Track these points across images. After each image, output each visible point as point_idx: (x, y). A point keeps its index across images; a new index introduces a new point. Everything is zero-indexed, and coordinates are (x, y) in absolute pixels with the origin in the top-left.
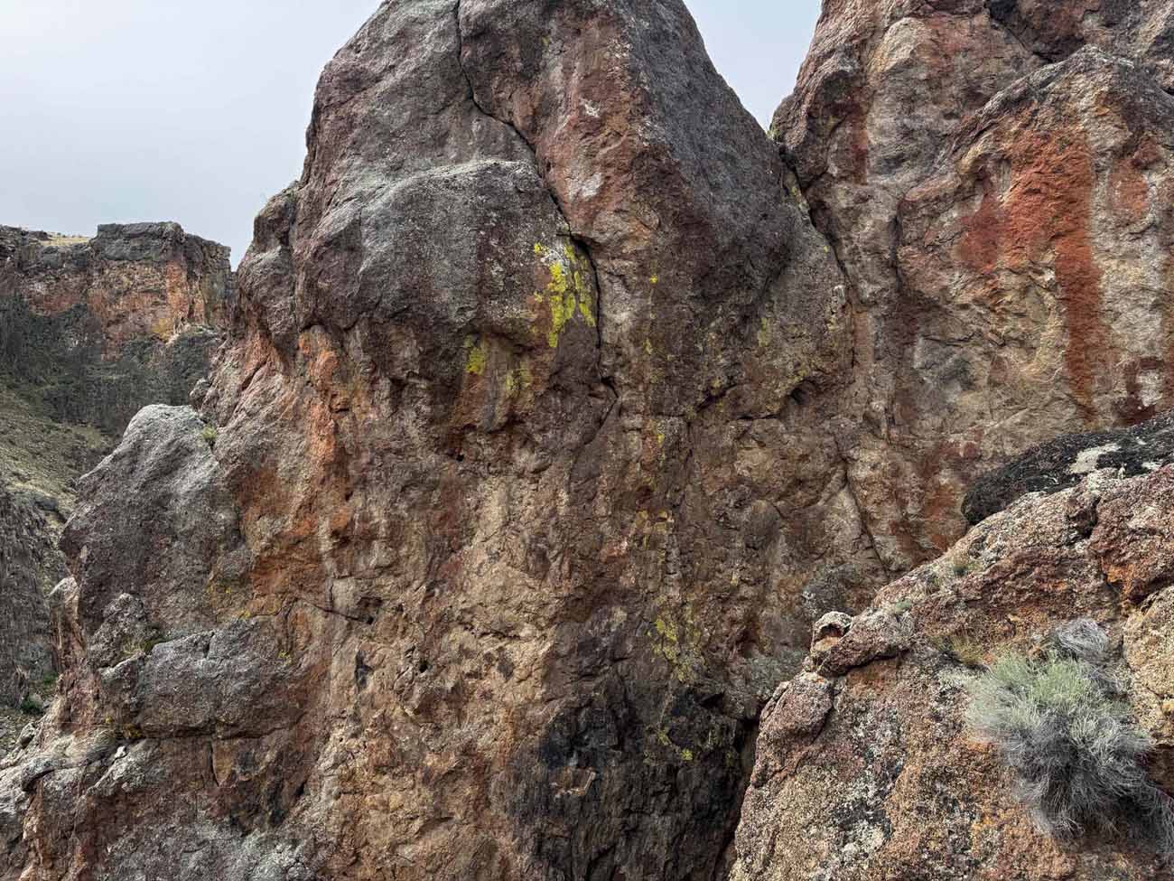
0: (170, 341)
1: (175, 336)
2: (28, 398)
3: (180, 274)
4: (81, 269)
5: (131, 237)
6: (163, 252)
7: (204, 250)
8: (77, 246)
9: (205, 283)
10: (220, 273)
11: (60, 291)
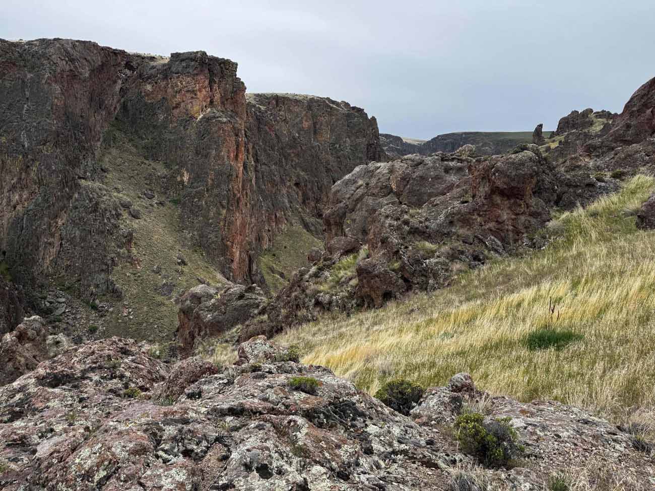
0: (199, 119)
1: (200, 117)
2: (136, 147)
3: (205, 81)
4: (165, 77)
5: (182, 60)
6: (195, 69)
7: (222, 65)
8: (164, 65)
9: (223, 85)
10: (231, 79)
11: (157, 89)
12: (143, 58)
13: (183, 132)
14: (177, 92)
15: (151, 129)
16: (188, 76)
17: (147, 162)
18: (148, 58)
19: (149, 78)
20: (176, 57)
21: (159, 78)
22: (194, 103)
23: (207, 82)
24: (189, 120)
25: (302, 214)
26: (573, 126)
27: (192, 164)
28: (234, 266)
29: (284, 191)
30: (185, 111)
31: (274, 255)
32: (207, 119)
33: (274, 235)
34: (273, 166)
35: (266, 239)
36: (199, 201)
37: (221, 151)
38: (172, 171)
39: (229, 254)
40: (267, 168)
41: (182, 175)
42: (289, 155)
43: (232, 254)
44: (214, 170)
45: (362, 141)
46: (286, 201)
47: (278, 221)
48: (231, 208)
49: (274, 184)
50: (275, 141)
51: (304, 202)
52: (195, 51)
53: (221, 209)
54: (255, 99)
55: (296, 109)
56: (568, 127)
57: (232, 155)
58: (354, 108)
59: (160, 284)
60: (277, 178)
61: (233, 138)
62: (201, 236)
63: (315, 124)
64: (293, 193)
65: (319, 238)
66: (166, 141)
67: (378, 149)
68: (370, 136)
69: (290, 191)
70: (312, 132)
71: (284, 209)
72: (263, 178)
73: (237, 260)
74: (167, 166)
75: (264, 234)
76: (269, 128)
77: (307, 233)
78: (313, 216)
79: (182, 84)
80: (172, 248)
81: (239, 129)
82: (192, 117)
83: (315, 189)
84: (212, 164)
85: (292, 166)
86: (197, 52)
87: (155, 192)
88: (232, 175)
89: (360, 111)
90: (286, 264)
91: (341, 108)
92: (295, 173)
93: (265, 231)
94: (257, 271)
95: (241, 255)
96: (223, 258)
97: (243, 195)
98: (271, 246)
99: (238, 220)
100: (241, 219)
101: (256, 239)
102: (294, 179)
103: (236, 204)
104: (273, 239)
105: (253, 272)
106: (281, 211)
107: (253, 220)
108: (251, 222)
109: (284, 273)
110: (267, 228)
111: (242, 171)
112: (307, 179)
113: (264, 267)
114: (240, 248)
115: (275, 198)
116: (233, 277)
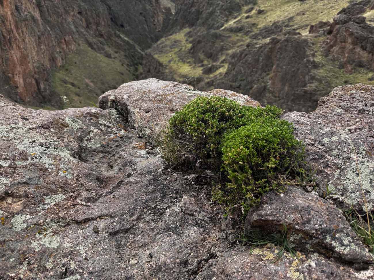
25: (86, 36)
28: (20, 90)
29: (70, 19)
31: (67, 70)
33: (66, 54)
35: (59, 59)
39: (12, 83)
40: (51, 3)
43: (15, 82)
46: (72, 27)
47: (67, 43)
48: (4, 48)
49: (59, 15)
51: (88, 27)
60: (61, 10)
64: (77, 20)
65: (101, 53)
69: (75, 18)
71: (71, 33)
72: (48, 11)
73: (23, 85)
75: (56, 55)
77: (92, 50)
78: (96, 36)
83: (94, 16)
90: (76, 75)
92: (76, 4)
93: (57, 53)
94: (45, 88)
95: (26, 81)
96: (7, 86)
97: (19, 34)
98: (65, 64)
99: (14, 56)
100: (20, 54)
101: (50, 60)
102: (77, 9)
103: (8, 44)
104: (65, 58)
105: (42, 90)
106: (69, 36)
107: (42, 47)
108: (41, 49)
109: (75, 82)
110: (58, 50)
111: (11, 14)
112: (87, 8)
113: (58, 80)
114: (23, 76)
115: (62, 26)
116: (21, 99)
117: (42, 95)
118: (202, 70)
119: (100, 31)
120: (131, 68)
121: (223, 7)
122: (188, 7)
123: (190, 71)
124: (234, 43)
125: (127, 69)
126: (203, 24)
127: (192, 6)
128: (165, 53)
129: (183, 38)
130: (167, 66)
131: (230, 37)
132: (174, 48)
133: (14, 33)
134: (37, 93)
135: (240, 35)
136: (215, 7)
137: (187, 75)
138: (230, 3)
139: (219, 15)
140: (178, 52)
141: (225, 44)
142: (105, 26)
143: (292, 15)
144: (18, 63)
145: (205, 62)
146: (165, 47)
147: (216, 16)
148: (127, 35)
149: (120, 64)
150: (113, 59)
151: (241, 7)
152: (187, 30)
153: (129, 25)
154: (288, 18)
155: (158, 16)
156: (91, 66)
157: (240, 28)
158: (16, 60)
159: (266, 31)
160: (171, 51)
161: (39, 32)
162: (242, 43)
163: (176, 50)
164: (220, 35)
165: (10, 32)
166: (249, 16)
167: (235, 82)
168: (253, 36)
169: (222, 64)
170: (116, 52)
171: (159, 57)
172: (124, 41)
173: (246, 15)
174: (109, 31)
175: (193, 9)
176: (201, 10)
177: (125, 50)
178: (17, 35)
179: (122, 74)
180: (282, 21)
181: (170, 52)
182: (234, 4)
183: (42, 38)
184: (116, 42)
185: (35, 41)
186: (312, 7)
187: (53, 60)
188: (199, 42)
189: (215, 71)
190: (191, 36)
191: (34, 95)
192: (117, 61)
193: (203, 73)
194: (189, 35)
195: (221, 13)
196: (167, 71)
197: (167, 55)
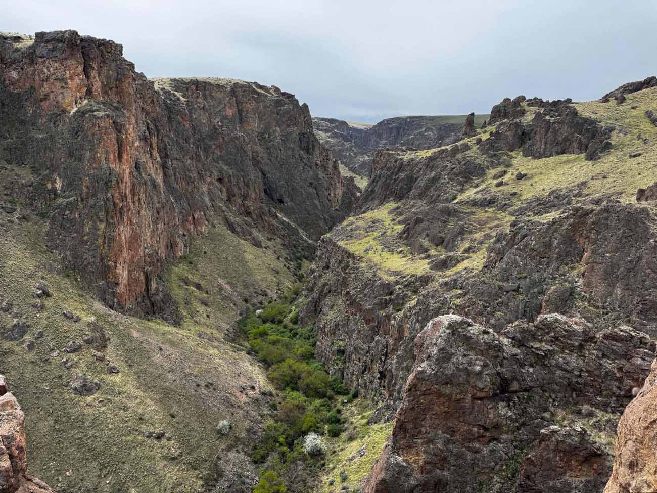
1: (74, 110)
3: (77, 67)
4: (32, 62)
5: (47, 42)
6: (63, 53)
7: (101, 48)
8: (30, 47)
9: (104, 70)
10: (115, 63)
11: (24, 76)
12: (6, 38)
13: (53, 129)
14: (43, 80)
15: (17, 125)
16: (56, 62)
17: (9, 167)
18: (11, 38)
19: (13, 63)
20: (40, 36)
21: (25, 63)
22: (65, 94)
23: (80, 69)
24: (60, 115)
25: (226, 213)
26: (506, 116)
27: (65, 169)
28: (121, 289)
29: (204, 189)
30: (55, 103)
31: (191, 263)
32: (81, 113)
33: (192, 239)
34: (189, 161)
35: (181, 245)
36: (71, 213)
37: (97, 152)
38: (41, 177)
39: (111, 277)
40: (180, 164)
41: (54, 182)
42: (210, 147)
43: (116, 276)
44: (88, 175)
45: (295, 131)
46: (207, 199)
47: (196, 223)
48: (111, 221)
49: (190, 181)
50: (190, 132)
51: (229, 200)
52: (63, 30)
53: (98, 223)
54: (170, 84)
55: (219, 95)
56: (500, 116)
57: (112, 157)
58: (284, 94)
59: (9, 326)
60: (194, 175)
61: (113, 136)
62: (76, 257)
63: (240, 112)
64: (216, 190)
65: (246, 240)
66: (33, 141)
67: (312, 139)
68: (302, 125)
69: (211, 187)
70: (237, 121)
71: (204, 208)
72: (175, 175)
73: (125, 282)
74: (35, 170)
75: (178, 240)
76: (182, 118)
77: (233, 234)
78: (241, 214)
79: (49, 71)
80: (32, 276)
81: (121, 125)
82: (64, 111)
83: (241, 185)
84: (87, 168)
85: (214, 160)
86: (66, 31)
87: (18, 205)
88: (111, 181)
89: (291, 97)
90: (204, 272)
91: (271, 93)
92: (217, 167)
93: (179, 236)
94: (157, 289)
95: (131, 274)
96: (103, 282)
97: (134, 202)
98: (188, 253)
99: (123, 235)
100: (131, 232)
101: (167, 246)
102: (216, 175)
103: (119, 215)
104: (190, 244)
105: (152, 292)
106: (200, 212)
107: (159, 226)
108: (157, 229)
109: (202, 283)
110: (181, 233)
111: (130, 173)
112: (231, 173)
113: (176, 278)
114: (128, 267)
115: (192, 197)
116: (119, 303)
117: (150, 300)
118: (429, 264)
119: (248, 207)
120: (292, 263)
121: (454, 170)
122: (393, 173)
123: (406, 264)
124: (483, 224)
125: (285, 266)
126: (420, 196)
127: (399, 171)
128: (356, 238)
129: (387, 216)
130: (362, 257)
131: (473, 213)
132: (372, 231)
133: (128, 200)
134: (144, 297)
135: (491, 210)
136: (439, 170)
137: (401, 271)
138: (465, 164)
139: (448, 183)
140: (379, 237)
141: (466, 224)
142: (255, 199)
143: (582, 180)
144: (126, 246)
145: (432, 252)
146: (355, 230)
147: (442, 183)
148: (286, 215)
149: (274, 257)
150: (264, 249)
151: (484, 171)
152: (392, 205)
153: (291, 200)
154: (576, 183)
155: (335, 188)
156: (230, 259)
157: (490, 200)
158: (124, 241)
159: (540, 204)
160: (368, 236)
161: (158, 203)
162: (496, 222)
163: (376, 234)
164: (456, 211)
165: (124, 198)
166: (502, 182)
167: (508, 280)
168: (516, 211)
169: (466, 255)
170: (270, 239)
171: (346, 244)
172: (283, 223)
173: (495, 182)
174: (261, 207)
175: (402, 175)
176: (415, 176)
177: (284, 236)
178: (131, 204)
179: (277, 272)
180: (567, 188)
181: (366, 237)
182: (472, 165)
183: (161, 214)
184: (270, 225)
185: (152, 216)
186: (617, 168)
187: (171, 246)
188: (419, 221)
189: (455, 265)
190: (401, 214)
191: (140, 299)
192: (269, 252)
193: (431, 269)
194: (397, 211)
195: (451, 179)
196: (363, 265)
197: (360, 241)
